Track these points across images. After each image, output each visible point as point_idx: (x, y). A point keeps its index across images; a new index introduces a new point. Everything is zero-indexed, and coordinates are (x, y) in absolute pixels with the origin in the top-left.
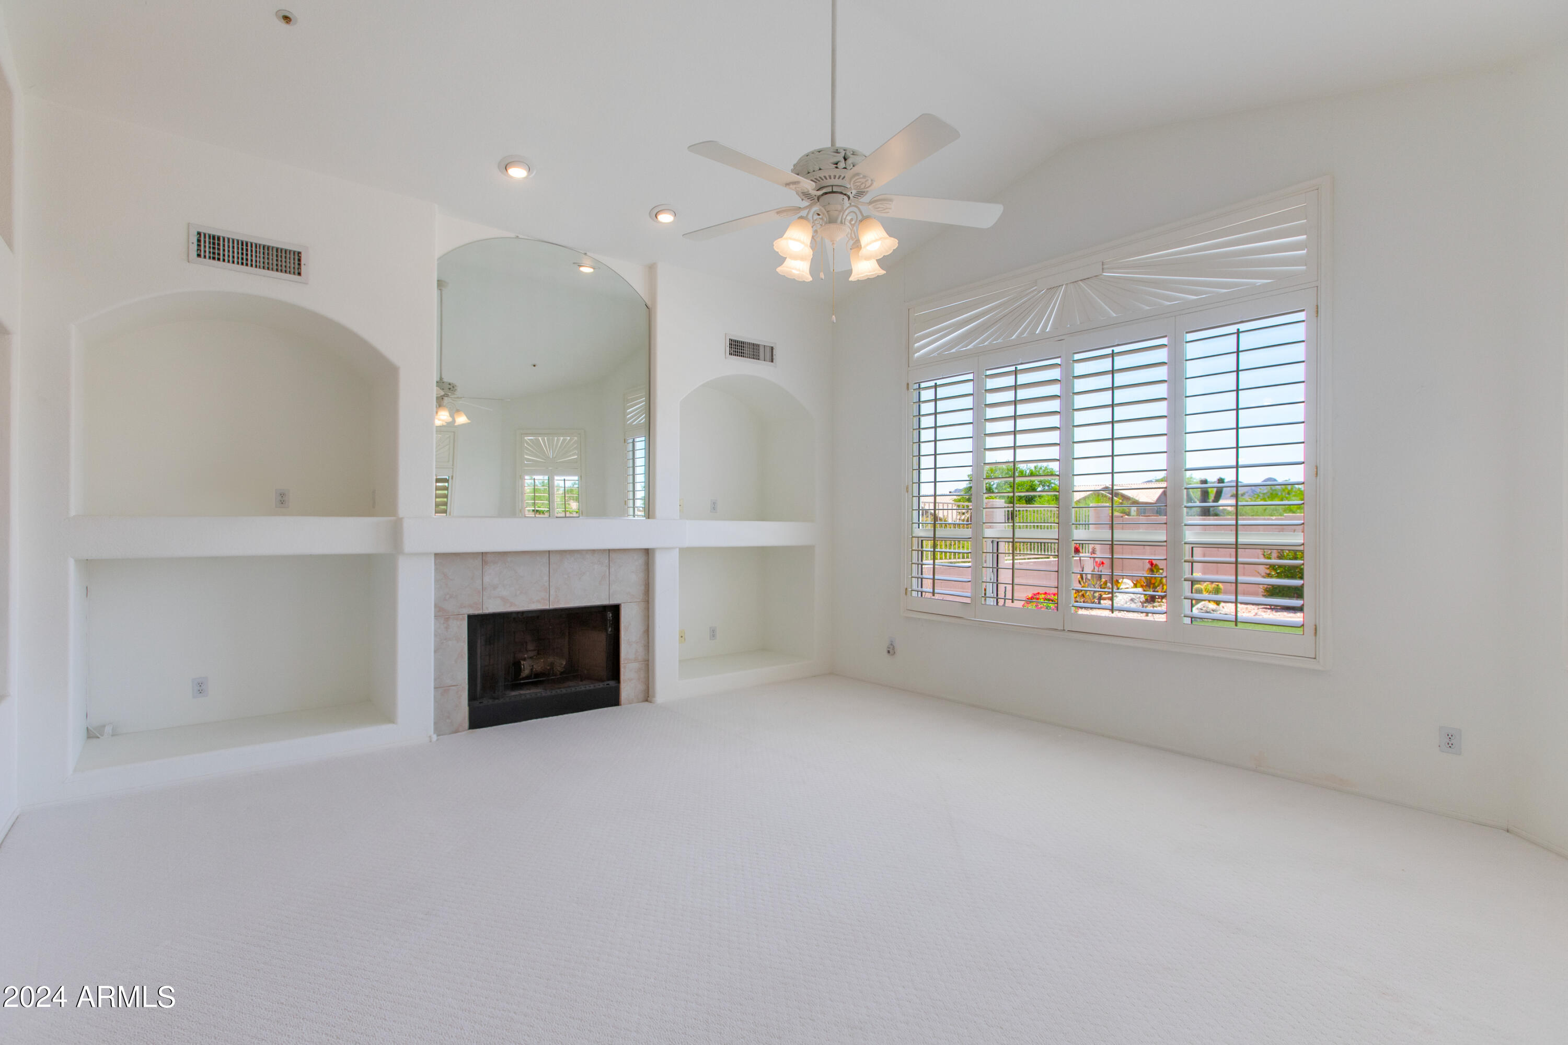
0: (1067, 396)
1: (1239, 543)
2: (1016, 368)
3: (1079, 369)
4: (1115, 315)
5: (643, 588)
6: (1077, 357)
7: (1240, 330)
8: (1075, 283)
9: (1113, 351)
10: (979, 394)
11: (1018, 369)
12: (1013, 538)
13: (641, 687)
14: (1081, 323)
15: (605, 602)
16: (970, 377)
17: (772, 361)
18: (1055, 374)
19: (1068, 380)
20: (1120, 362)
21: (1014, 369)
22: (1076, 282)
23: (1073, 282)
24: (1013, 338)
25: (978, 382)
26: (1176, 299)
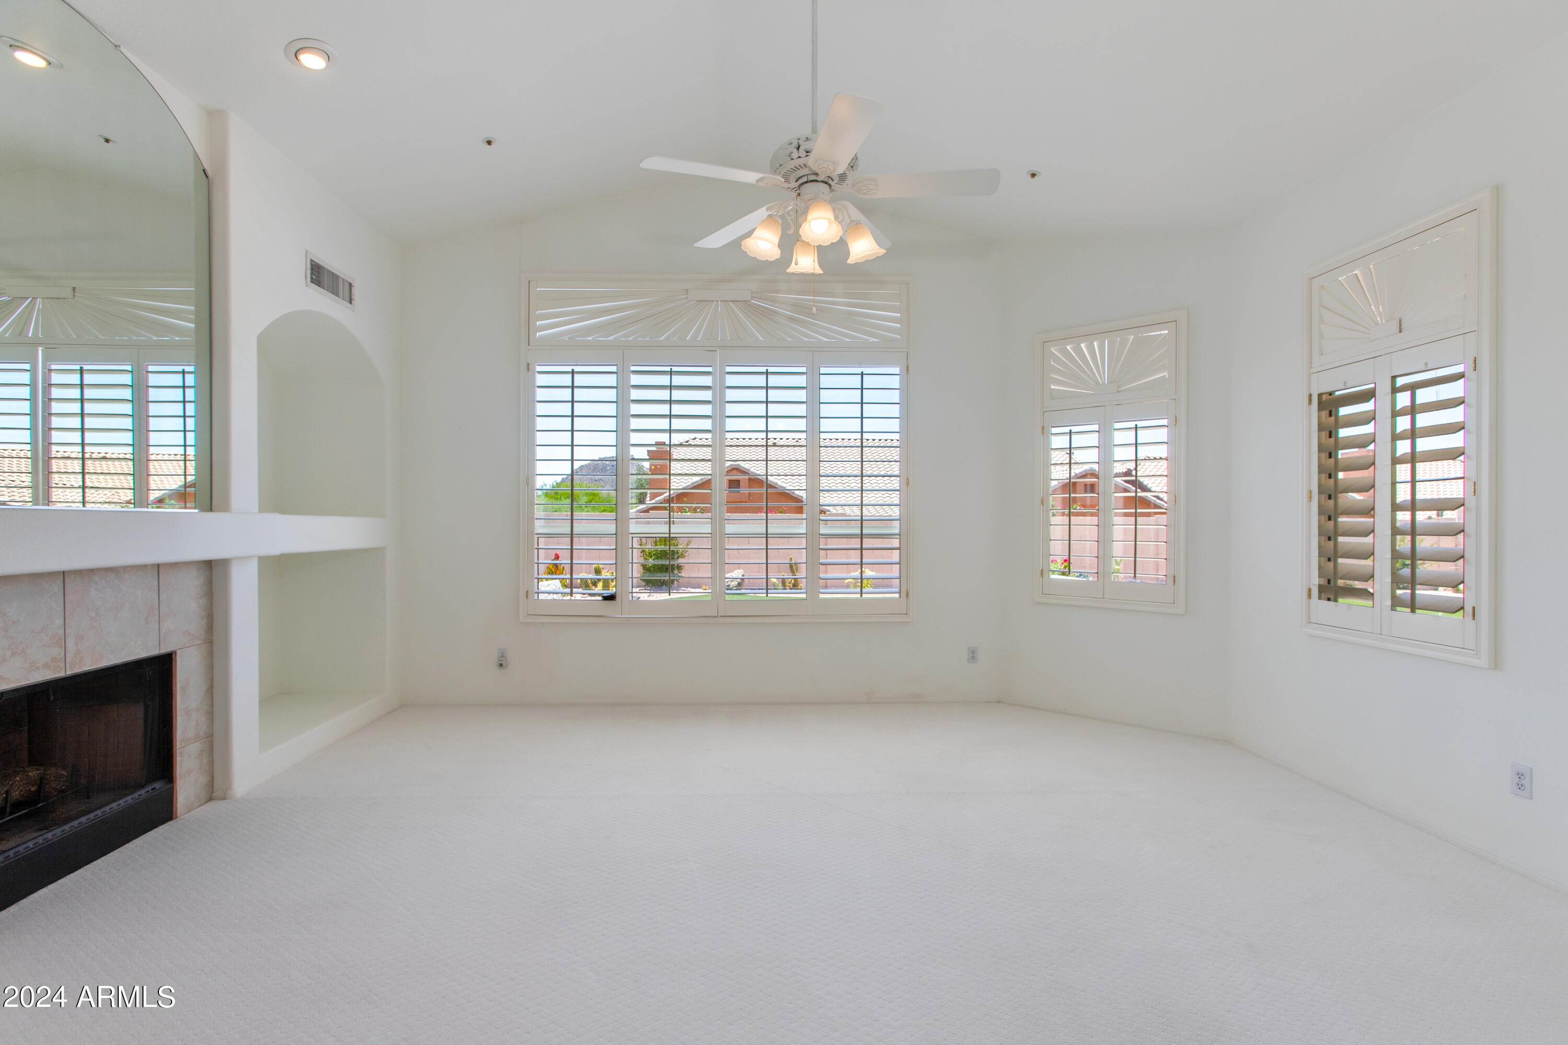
0: (719, 403)
1: (863, 534)
2: (671, 369)
3: (731, 380)
4: (762, 339)
5: (205, 621)
6: (728, 369)
7: (864, 373)
8: (726, 303)
9: (767, 370)
10: (622, 388)
11: (673, 370)
12: (670, 533)
13: (203, 779)
14: (731, 340)
15: (155, 652)
16: (614, 369)
17: (351, 303)
18: (707, 381)
19: (720, 388)
20: (774, 381)
21: (670, 370)
22: (726, 301)
23: (724, 301)
24: (661, 339)
25: (622, 376)
26: (812, 337)
